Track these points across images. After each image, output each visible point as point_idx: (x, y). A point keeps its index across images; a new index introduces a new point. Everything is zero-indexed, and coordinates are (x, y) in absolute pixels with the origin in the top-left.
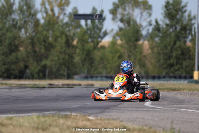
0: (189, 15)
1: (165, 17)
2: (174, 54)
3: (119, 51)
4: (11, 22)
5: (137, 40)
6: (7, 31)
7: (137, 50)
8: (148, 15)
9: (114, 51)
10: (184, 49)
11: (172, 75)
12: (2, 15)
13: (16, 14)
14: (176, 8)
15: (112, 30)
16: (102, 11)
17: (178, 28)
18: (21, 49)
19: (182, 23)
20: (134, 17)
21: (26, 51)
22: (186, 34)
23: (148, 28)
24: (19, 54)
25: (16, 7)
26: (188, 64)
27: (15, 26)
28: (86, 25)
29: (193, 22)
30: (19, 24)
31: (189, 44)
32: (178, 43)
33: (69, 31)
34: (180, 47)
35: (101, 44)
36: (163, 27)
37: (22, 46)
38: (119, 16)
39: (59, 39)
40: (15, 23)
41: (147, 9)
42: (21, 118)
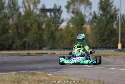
0: (115, 9)
1: (99, 10)
2: (106, 33)
3: (71, 31)
4: (3, 15)
5: (83, 24)
6: (1, 20)
7: (82, 31)
8: (89, 8)
9: (68, 32)
10: (112, 30)
11: (104, 46)
13: (6, 9)
14: (106, 4)
15: (67, 18)
16: (60, 7)
17: (108, 16)
18: (10, 31)
19: (110, 14)
20: (81, 10)
21: (13, 33)
22: (113, 20)
23: (89, 17)
24: (9, 34)
25: (6, 4)
26: (114, 39)
27: (5, 17)
28: (51, 15)
29: (117, 12)
30: (8, 16)
31: (115, 26)
32: (108, 27)
33: (40, 19)
34: (109, 29)
35: (60, 28)
36: (98, 16)
37: (10, 30)
38: (71, 10)
39: (34, 25)
40: (6, 14)
41: (89, 5)
42: (5, 75)
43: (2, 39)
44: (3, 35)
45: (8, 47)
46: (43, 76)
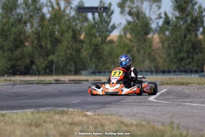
0: (200, 7)
1: (174, 10)
2: (185, 48)
3: (127, 45)
4: (16, 17)
5: (147, 33)
6: (12, 25)
7: (146, 43)
8: (157, 7)
9: (122, 45)
10: (195, 42)
11: (182, 69)
12: (7, 10)
13: (21, 8)
15: (120, 24)
16: (110, 4)
17: (189, 21)
18: (27, 44)
19: (192, 16)
20: (143, 10)
21: (32, 47)
22: (197, 27)
23: (157, 21)
24: (25, 50)
26: (199, 58)
27: (20, 21)
28: (94, 19)
29: (204, 14)
30: (24, 19)
31: (200, 37)
32: (188, 37)
33: (76, 24)
34: (190, 40)
35: (109, 38)
36: (173, 20)
37: (28, 41)
38: (127, 10)
39: (66, 35)
40: (20, 17)
41: (157, 2)
42: (14, 114)
43: (14, 56)
44: (16, 50)
45: (23, 70)
46: (79, 116)
